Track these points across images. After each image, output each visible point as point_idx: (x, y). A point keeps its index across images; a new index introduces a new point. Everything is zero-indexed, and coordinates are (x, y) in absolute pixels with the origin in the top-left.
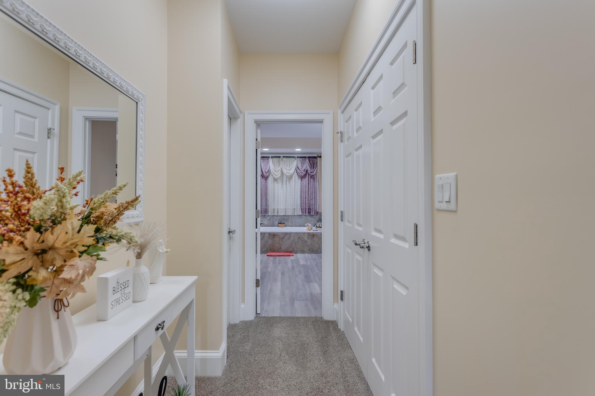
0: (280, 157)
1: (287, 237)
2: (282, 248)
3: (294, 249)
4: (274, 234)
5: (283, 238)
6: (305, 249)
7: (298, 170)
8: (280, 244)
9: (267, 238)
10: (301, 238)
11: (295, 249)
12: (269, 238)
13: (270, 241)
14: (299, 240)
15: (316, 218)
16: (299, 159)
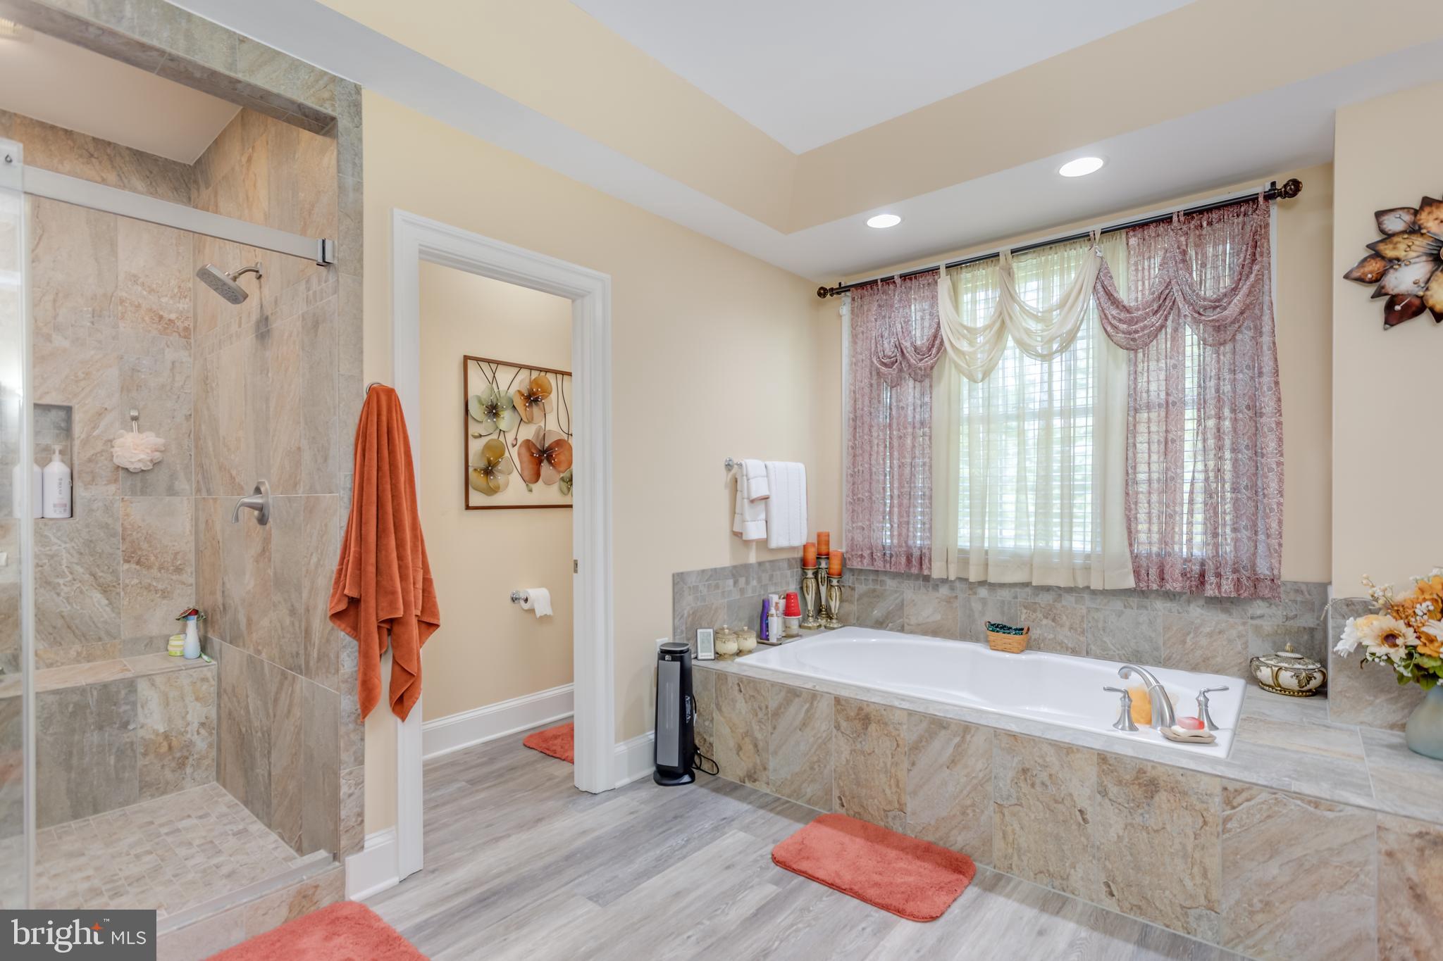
0: (997, 255)
1: (941, 748)
2: (909, 809)
3: (987, 842)
4: (861, 709)
5: (916, 747)
6: (1073, 866)
8: (898, 786)
9: (824, 727)
10: (1044, 776)
11: (998, 844)
12: (838, 727)
13: (841, 751)
14: (1025, 788)
15: (1261, 617)
16: (1120, 241)
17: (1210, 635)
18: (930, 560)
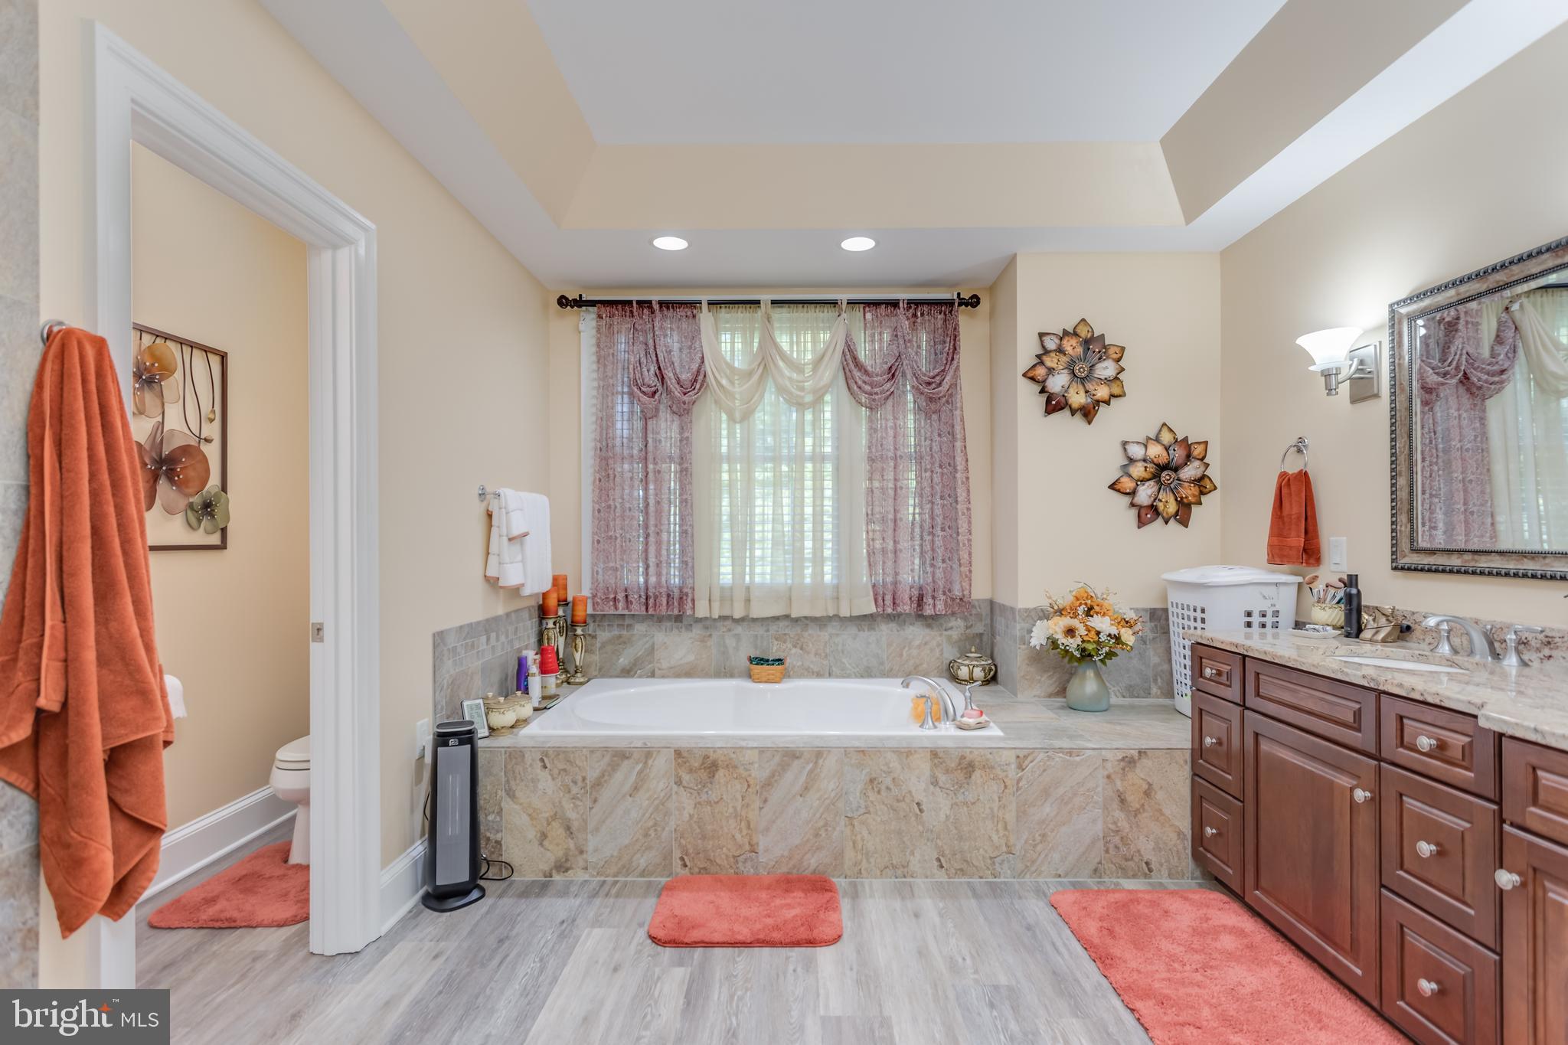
0: (758, 302)
1: (794, 777)
2: (761, 848)
3: (839, 856)
4: (706, 757)
5: (768, 784)
6: (912, 853)
7: (857, 374)
8: (749, 827)
9: (661, 785)
10: (888, 781)
11: (850, 855)
12: (679, 783)
13: (684, 805)
14: (872, 796)
15: (951, 628)
16: (858, 312)
17: (919, 647)
18: (693, 601)
